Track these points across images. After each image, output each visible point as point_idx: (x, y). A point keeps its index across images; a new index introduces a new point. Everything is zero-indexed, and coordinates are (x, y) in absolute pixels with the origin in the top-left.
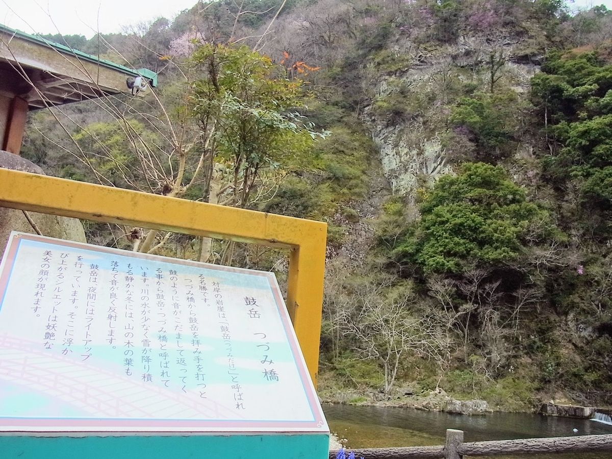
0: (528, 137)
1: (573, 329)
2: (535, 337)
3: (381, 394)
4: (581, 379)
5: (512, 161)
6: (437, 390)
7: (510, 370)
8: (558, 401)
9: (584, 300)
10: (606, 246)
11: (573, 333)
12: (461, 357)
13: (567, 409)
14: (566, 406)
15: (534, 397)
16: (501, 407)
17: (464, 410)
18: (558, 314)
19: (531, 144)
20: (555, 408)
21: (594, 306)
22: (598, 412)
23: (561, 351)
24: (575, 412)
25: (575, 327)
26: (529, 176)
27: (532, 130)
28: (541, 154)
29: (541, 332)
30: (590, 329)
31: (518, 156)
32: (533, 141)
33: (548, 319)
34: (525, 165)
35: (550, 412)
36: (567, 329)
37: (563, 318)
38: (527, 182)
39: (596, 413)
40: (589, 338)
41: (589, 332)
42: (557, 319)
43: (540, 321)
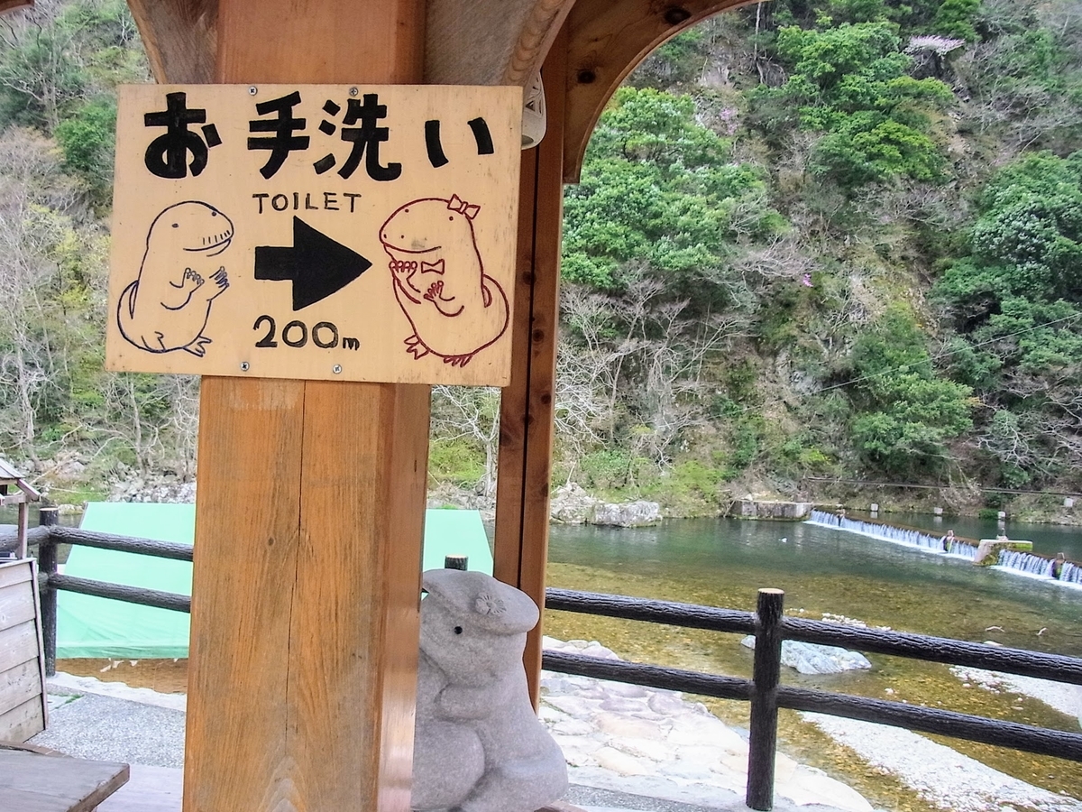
0: (722, 48)
1: (784, 379)
2: (724, 392)
3: (479, 498)
4: (795, 459)
5: (694, 90)
6: (569, 486)
7: (682, 448)
8: (756, 495)
9: (804, 332)
10: (844, 245)
11: (784, 386)
12: (601, 428)
13: (772, 507)
14: (770, 502)
15: (720, 490)
16: (672, 510)
17: (624, 520)
18: (761, 353)
19: (726, 61)
20: (755, 507)
21: (819, 342)
22: (816, 510)
23: (766, 415)
24: (783, 511)
25: (788, 375)
26: (723, 118)
27: (730, 36)
28: (745, 82)
29: (733, 384)
30: (809, 379)
31: (703, 82)
32: (730, 56)
33: (746, 362)
34: (716, 99)
35: (746, 513)
36: (777, 380)
37: (770, 360)
38: (719, 128)
39: (813, 512)
40: (808, 394)
41: (808, 384)
42: (760, 363)
43: (733, 366)
